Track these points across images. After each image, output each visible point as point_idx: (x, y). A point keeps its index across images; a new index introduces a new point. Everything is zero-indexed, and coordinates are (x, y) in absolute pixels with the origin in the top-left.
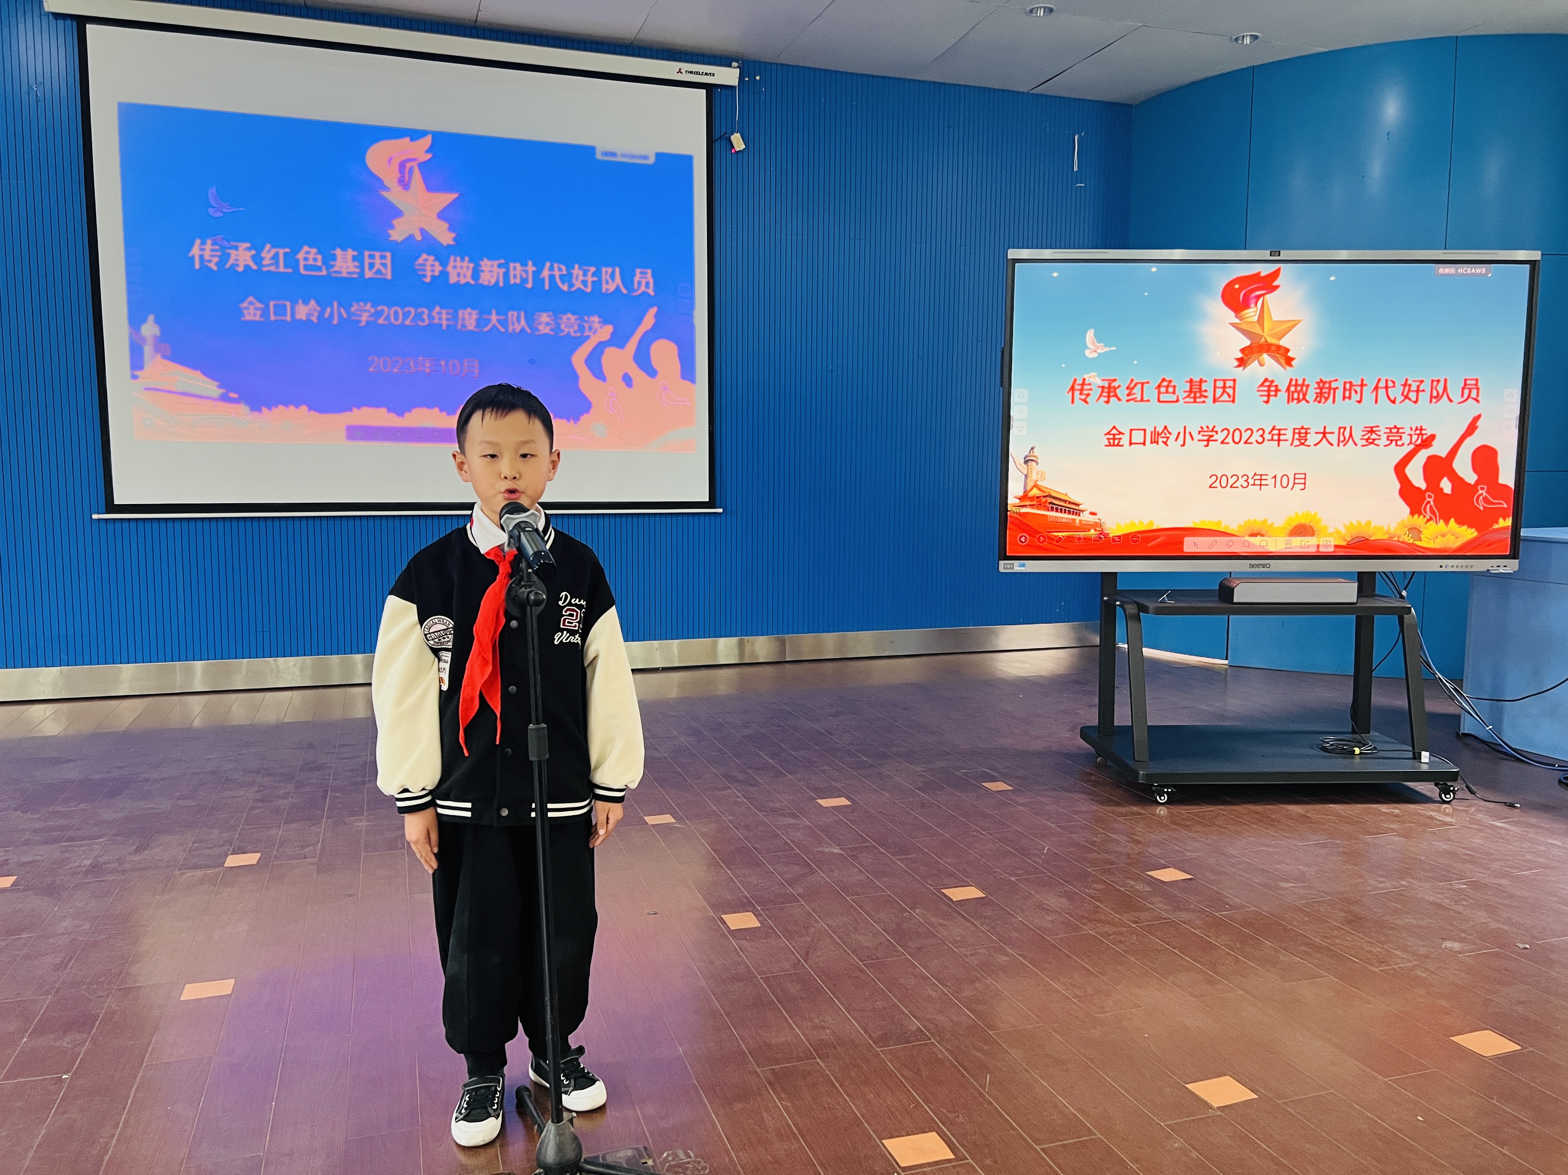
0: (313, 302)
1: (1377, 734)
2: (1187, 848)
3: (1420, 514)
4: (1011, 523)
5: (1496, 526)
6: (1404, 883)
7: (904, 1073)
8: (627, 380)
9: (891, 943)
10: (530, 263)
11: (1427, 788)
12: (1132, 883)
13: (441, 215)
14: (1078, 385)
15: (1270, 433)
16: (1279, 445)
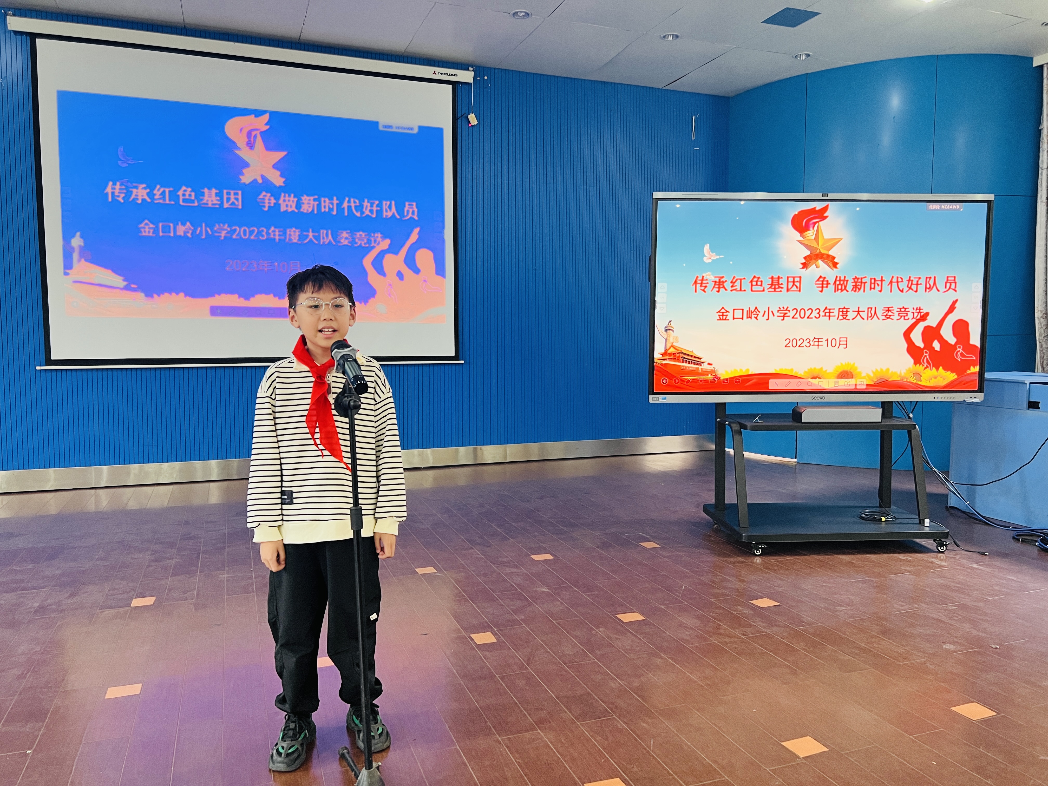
0: (188, 224)
1: (895, 508)
2: (776, 585)
3: (920, 364)
4: (656, 370)
5: (969, 372)
6: (916, 606)
7: (597, 739)
8: (400, 275)
9: (584, 651)
10: (335, 198)
11: (929, 543)
12: (741, 609)
13: (275, 166)
14: (699, 280)
15: (823, 311)
16: (829, 319)
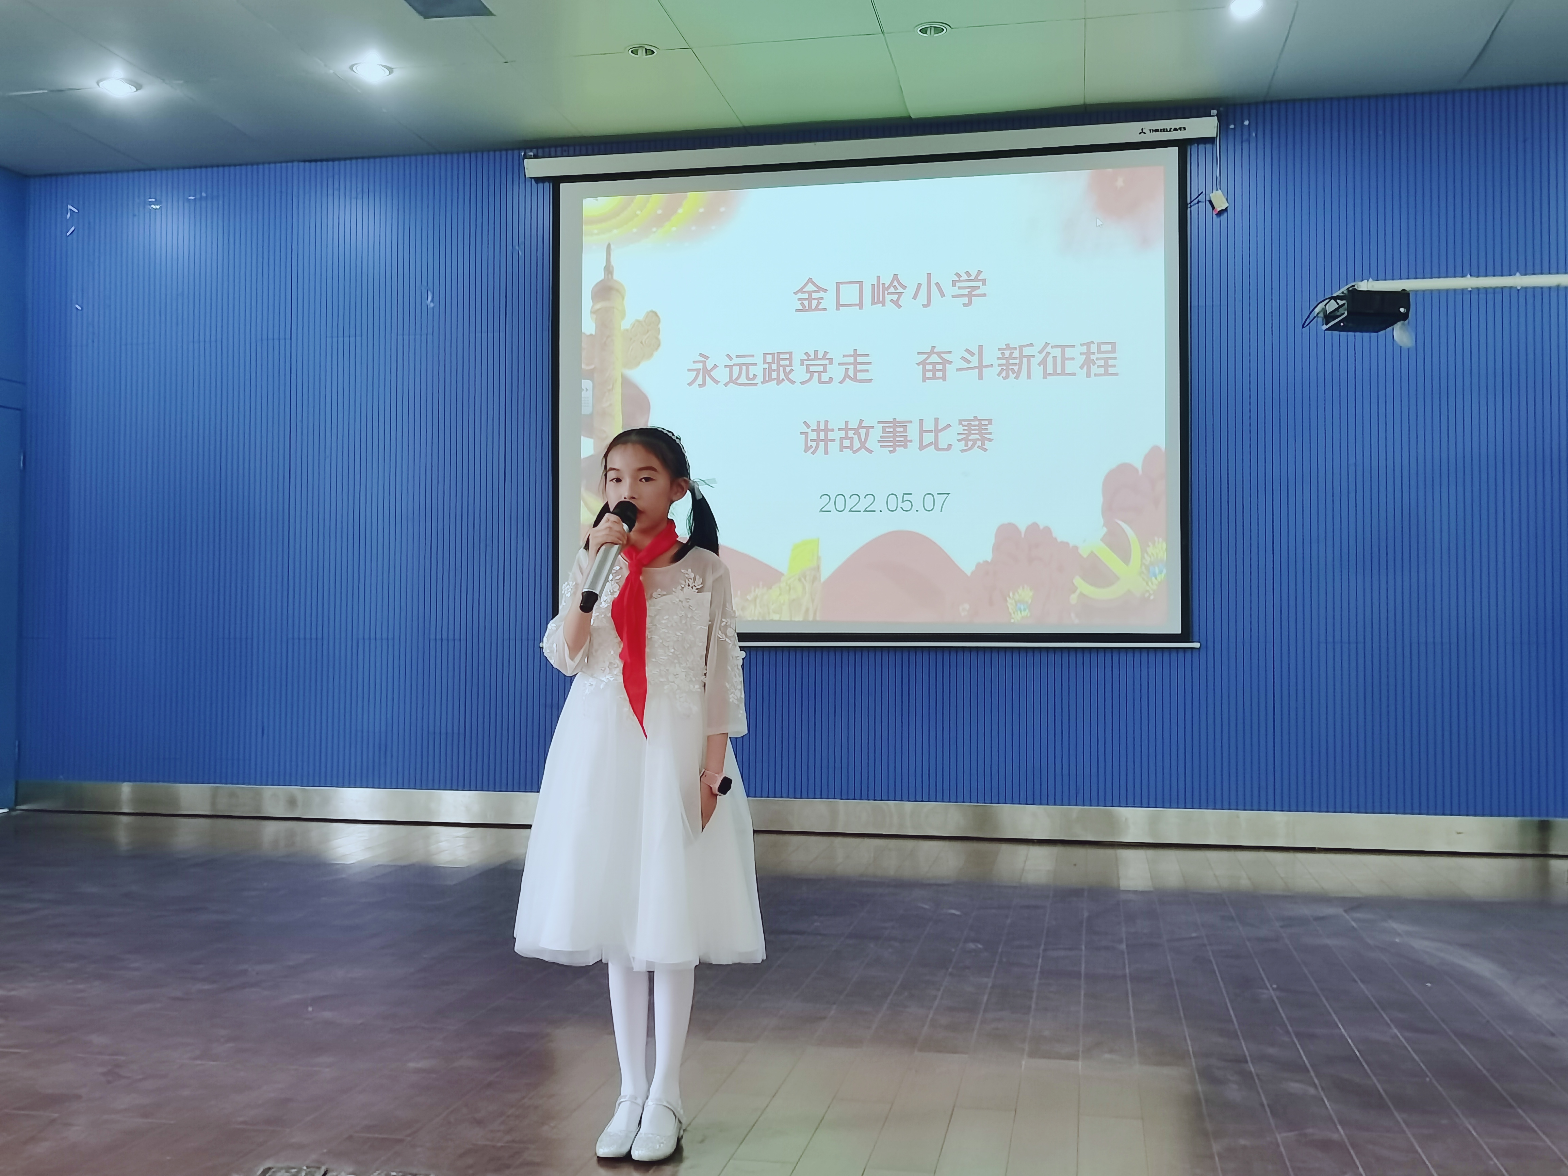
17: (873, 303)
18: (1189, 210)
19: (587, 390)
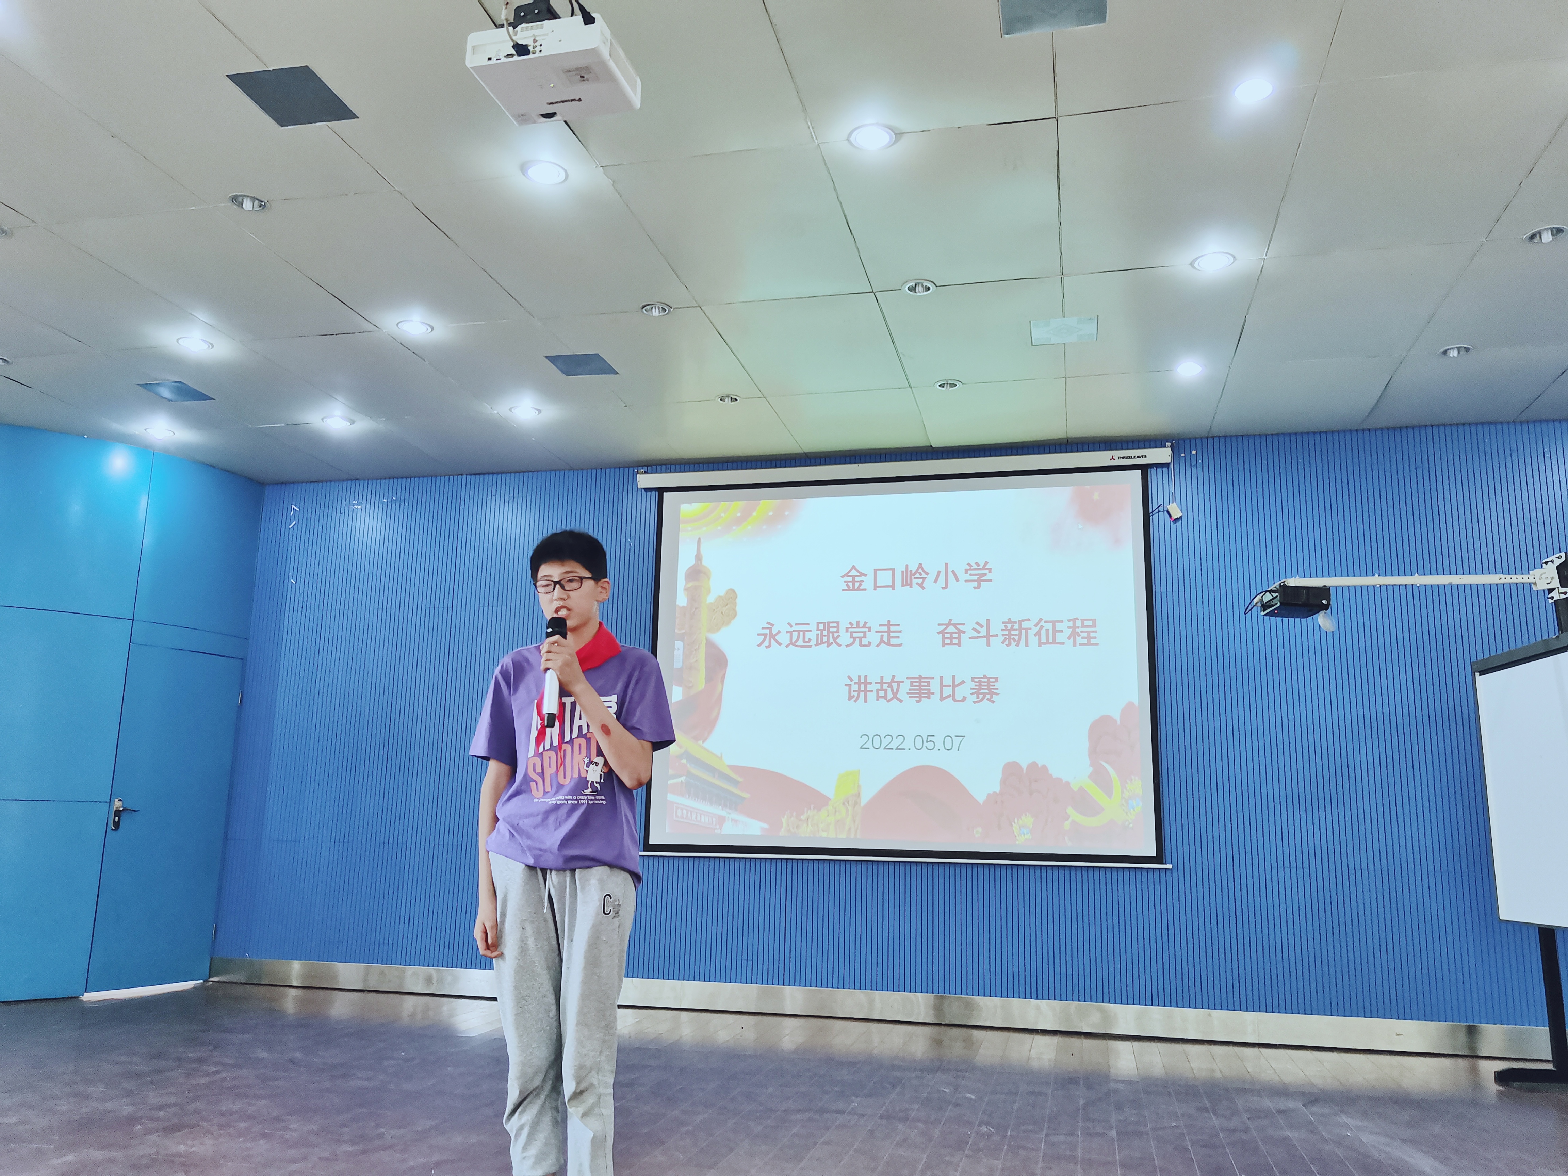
17: (903, 585)
18: (1151, 518)
19: (679, 649)
